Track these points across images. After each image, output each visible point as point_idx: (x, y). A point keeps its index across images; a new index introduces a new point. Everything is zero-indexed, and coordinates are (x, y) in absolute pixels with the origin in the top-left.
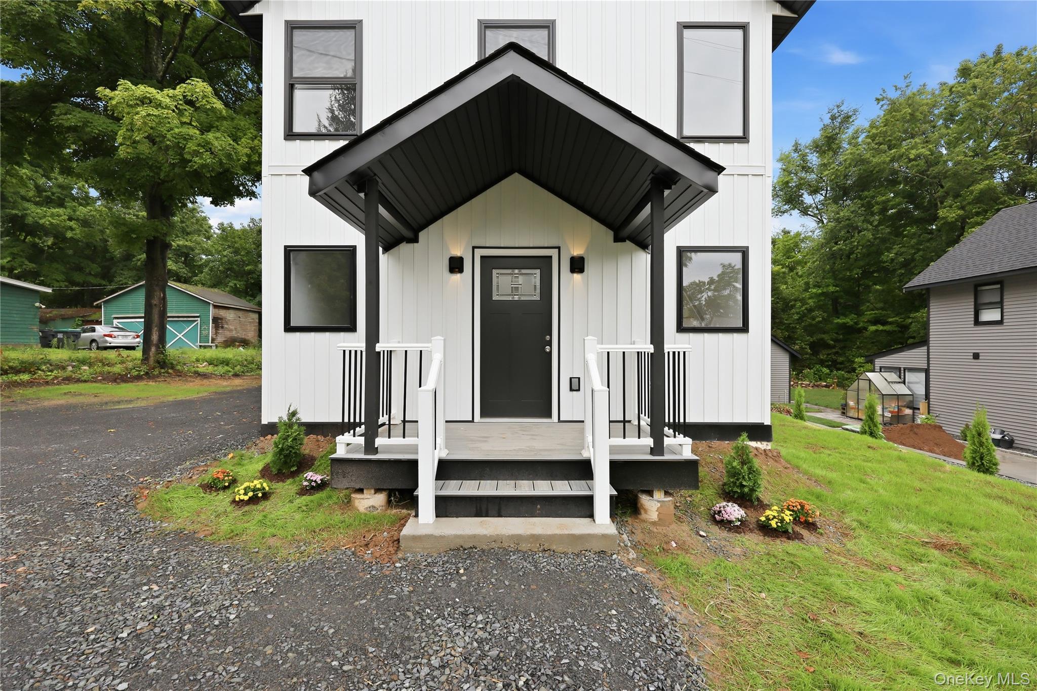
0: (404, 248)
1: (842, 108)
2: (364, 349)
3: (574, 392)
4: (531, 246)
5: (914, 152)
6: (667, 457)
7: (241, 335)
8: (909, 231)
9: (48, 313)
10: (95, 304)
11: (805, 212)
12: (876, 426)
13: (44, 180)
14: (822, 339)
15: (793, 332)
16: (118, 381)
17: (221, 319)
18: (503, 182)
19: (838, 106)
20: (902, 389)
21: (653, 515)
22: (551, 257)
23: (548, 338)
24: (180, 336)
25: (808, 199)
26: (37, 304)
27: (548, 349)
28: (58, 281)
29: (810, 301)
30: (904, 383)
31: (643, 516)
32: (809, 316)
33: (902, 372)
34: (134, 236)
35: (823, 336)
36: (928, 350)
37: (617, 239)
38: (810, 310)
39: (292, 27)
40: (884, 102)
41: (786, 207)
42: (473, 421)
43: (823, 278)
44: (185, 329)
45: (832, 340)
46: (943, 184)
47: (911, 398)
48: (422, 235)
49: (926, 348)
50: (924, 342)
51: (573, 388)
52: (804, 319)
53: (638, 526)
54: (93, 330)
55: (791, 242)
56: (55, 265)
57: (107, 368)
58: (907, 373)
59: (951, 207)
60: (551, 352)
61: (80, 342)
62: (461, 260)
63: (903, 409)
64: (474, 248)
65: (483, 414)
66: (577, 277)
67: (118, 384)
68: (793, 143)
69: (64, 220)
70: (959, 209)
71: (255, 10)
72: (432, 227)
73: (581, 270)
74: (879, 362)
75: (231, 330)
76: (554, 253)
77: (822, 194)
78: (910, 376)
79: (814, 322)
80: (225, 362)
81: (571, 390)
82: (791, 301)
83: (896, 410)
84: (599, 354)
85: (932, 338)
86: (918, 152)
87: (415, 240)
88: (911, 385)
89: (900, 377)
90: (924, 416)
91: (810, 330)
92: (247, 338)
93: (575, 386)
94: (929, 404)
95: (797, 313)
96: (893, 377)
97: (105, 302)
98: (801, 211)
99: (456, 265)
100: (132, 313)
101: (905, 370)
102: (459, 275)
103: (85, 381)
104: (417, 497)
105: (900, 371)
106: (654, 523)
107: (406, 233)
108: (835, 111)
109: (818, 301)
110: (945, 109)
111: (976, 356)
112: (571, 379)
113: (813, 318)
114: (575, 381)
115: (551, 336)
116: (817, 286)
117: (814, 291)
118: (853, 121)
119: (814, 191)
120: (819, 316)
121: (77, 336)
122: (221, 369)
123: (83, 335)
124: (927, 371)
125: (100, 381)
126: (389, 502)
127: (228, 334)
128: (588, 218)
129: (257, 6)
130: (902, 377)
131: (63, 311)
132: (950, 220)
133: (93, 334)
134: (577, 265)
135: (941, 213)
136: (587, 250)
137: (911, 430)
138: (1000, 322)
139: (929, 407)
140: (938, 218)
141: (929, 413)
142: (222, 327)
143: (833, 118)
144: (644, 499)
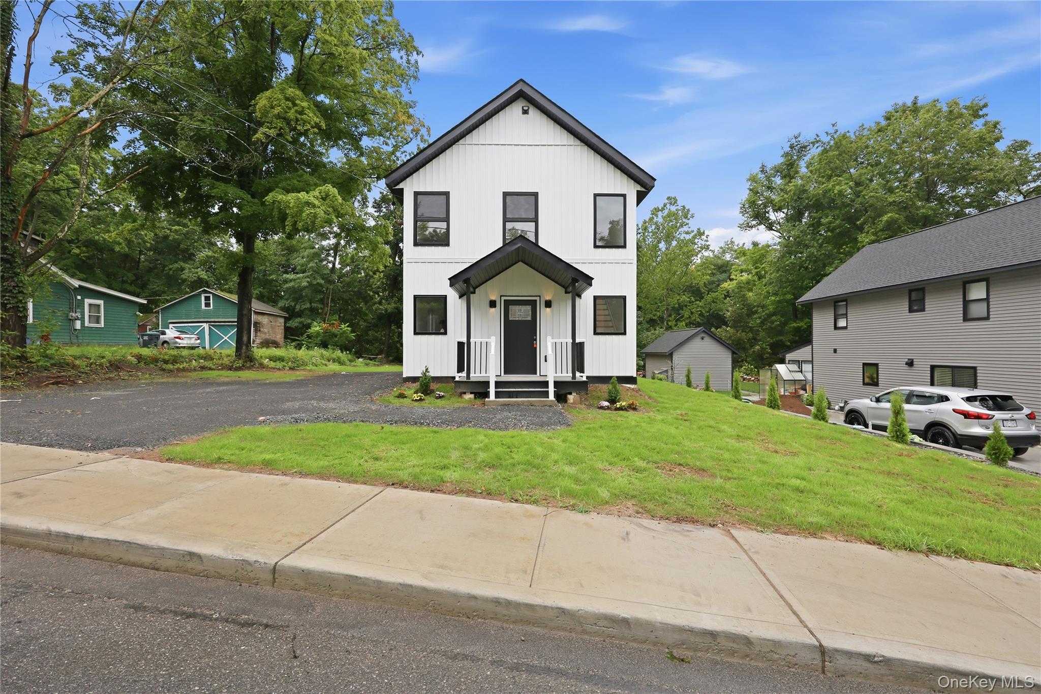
1: (799, 139)
4: (527, 295)
5: (837, 187)
6: (577, 380)
7: (271, 337)
8: (844, 249)
11: (770, 227)
14: (781, 340)
15: (756, 334)
17: (259, 323)
18: (514, 266)
19: (796, 138)
20: (799, 376)
21: (571, 401)
22: (536, 300)
23: (535, 337)
24: (226, 338)
25: (772, 216)
26: (138, 313)
27: (535, 342)
29: (770, 307)
30: (801, 371)
31: (568, 401)
32: (769, 320)
35: (781, 338)
36: (812, 347)
37: (567, 293)
38: (770, 315)
39: (416, 194)
40: (818, 144)
41: (754, 223)
42: (501, 376)
43: (780, 287)
44: (230, 332)
45: (789, 341)
47: (804, 383)
48: (477, 290)
49: (811, 345)
50: (810, 341)
52: (765, 323)
53: (566, 405)
54: (165, 333)
55: (757, 254)
58: (803, 364)
60: (536, 344)
62: (495, 301)
63: (799, 390)
64: (501, 296)
66: (548, 309)
68: (761, 165)
71: (400, 186)
72: (482, 287)
73: (550, 306)
74: (789, 357)
75: (265, 333)
76: (537, 298)
77: (783, 212)
78: (804, 367)
79: (773, 326)
80: (281, 359)
81: (546, 361)
82: (754, 307)
83: (794, 391)
84: (552, 343)
85: (814, 339)
86: (841, 188)
87: (474, 292)
88: (805, 373)
89: (799, 368)
91: (772, 332)
92: (276, 339)
94: (813, 386)
95: (760, 318)
96: (794, 367)
97: (162, 309)
98: (767, 227)
99: (493, 304)
100: (185, 319)
101: (802, 362)
102: (494, 308)
104: (489, 391)
105: (799, 363)
106: (572, 404)
108: (794, 141)
109: (777, 307)
111: (835, 351)
112: (546, 356)
113: (772, 322)
116: (776, 294)
117: (773, 298)
118: (810, 150)
119: (778, 209)
120: (777, 321)
122: (279, 365)
124: (812, 363)
126: (475, 398)
127: (263, 336)
128: (553, 283)
129: (401, 184)
130: (801, 367)
133: (165, 336)
134: (548, 304)
136: (553, 297)
138: (845, 328)
139: (813, 388)
141: (812, 392)
142: (260, 330)
143: (792, 147)
144: (569, 396)
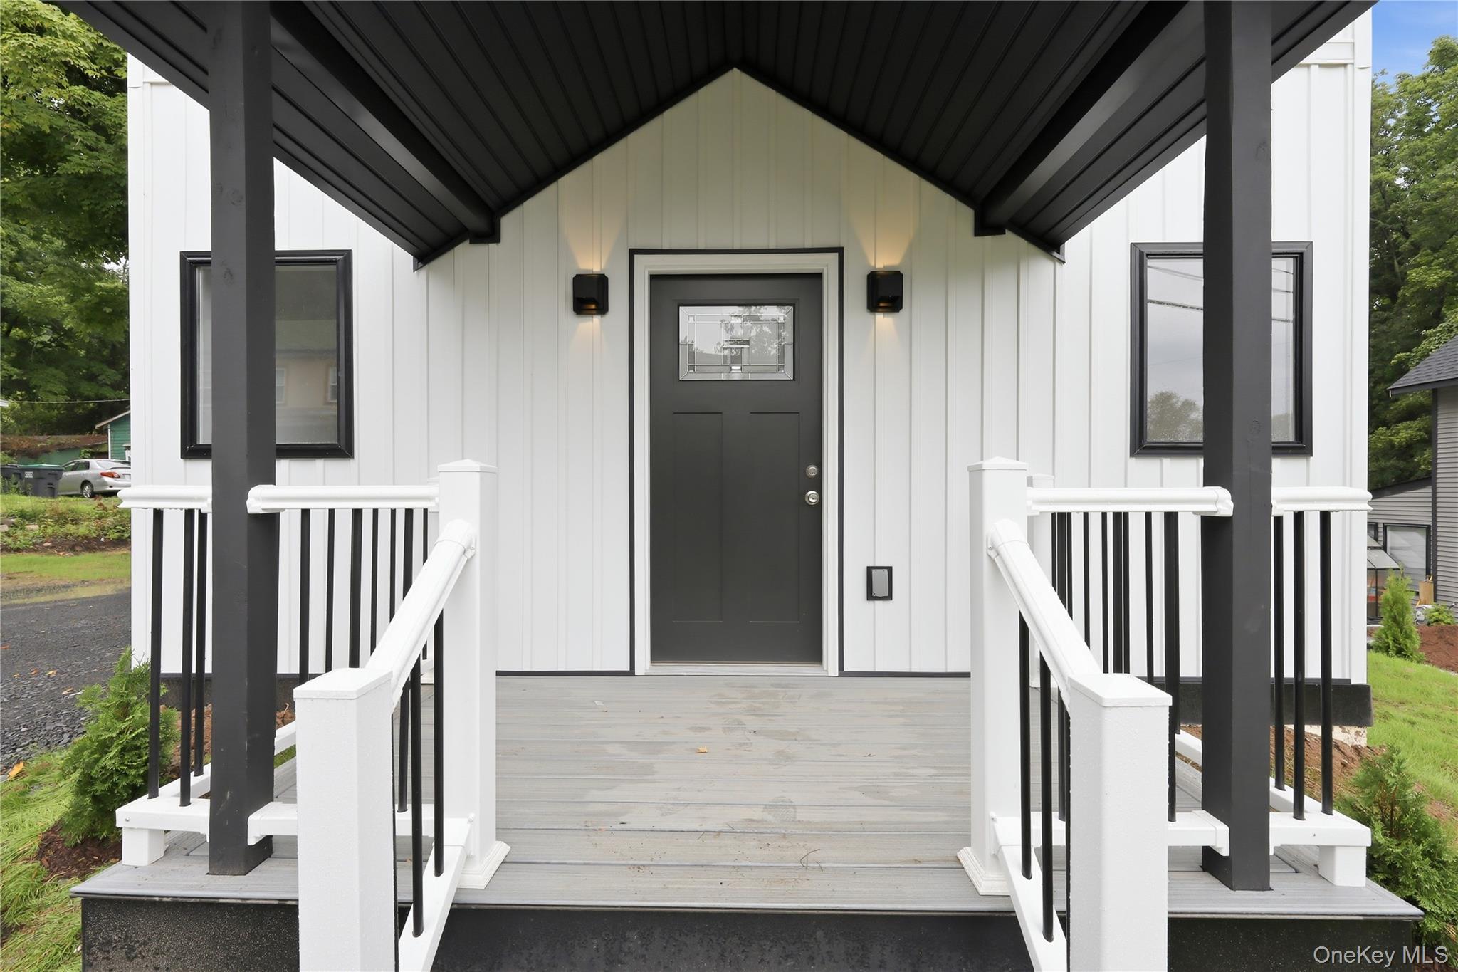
0: (465, 252)
2: (207, 507)
3: (878, 603)
4: (772, 246)
9: (40, 442)
10: (97, 426)
12: (1408, 637)
13: (32, 244)
16: (78, 548)
18: (703, 91)
20: (1382, 560)
22: (819, 276)
23: (812, 470)
27: (812, 496)
28: (56, 394)
30: (1384, 548)
33: (1381, 530)
34: (108, 310)
36: (1434, 493)
37: (984, 227)
42: (631, 673)
46: (1410, 232)
48: (508, 223)
49: (1430, 490)
50: (1428, 479)
51: (876, 592)
54: (87, 466)
56: (52, 370)
57: (71, 528)
58: (1389, 533)
59: (1429, 264)
60: (819, 505)
61: (61, 485)
62: (601, 282)
64: (633, 253)
65: (659, 652)
66: (883, 320)
67: (77, 553)
69: (60, 303)
70: (1443, 268)
72: (531, 204)
73: (894, 304)
76: (828, 264)
78: (1394, 538)
81: (871, 596)
83: (1373, 594)
85: (1441, 474)
87: (490, 235)
89: (1376, 539)
90: (1429, 607)
93: (878, 589)
94: (1435, 585)
97: (112, 424)
99: (590, 295)
101: (1385, 527)
102: (596, 319)
103: (18, 550)
107: (471, 219)
110: (1408, 114)
112: (869, 570)
114: (880, 578)
115: (820, 465)
121: (56, 474)
123: (68, 474)
124: (1430, 532)
125: (45, 550)
128: (911, 177)
130: (1381, 539)
131: (64, 439)
132: (1428, 285)
133: (85, 472)
134: (885, 293)
135: (1413, 275)
136: (910, 254)
137: (1440, 638)
139: (1435, 590)
140: (1407, 283)
141: (1435, 600)
